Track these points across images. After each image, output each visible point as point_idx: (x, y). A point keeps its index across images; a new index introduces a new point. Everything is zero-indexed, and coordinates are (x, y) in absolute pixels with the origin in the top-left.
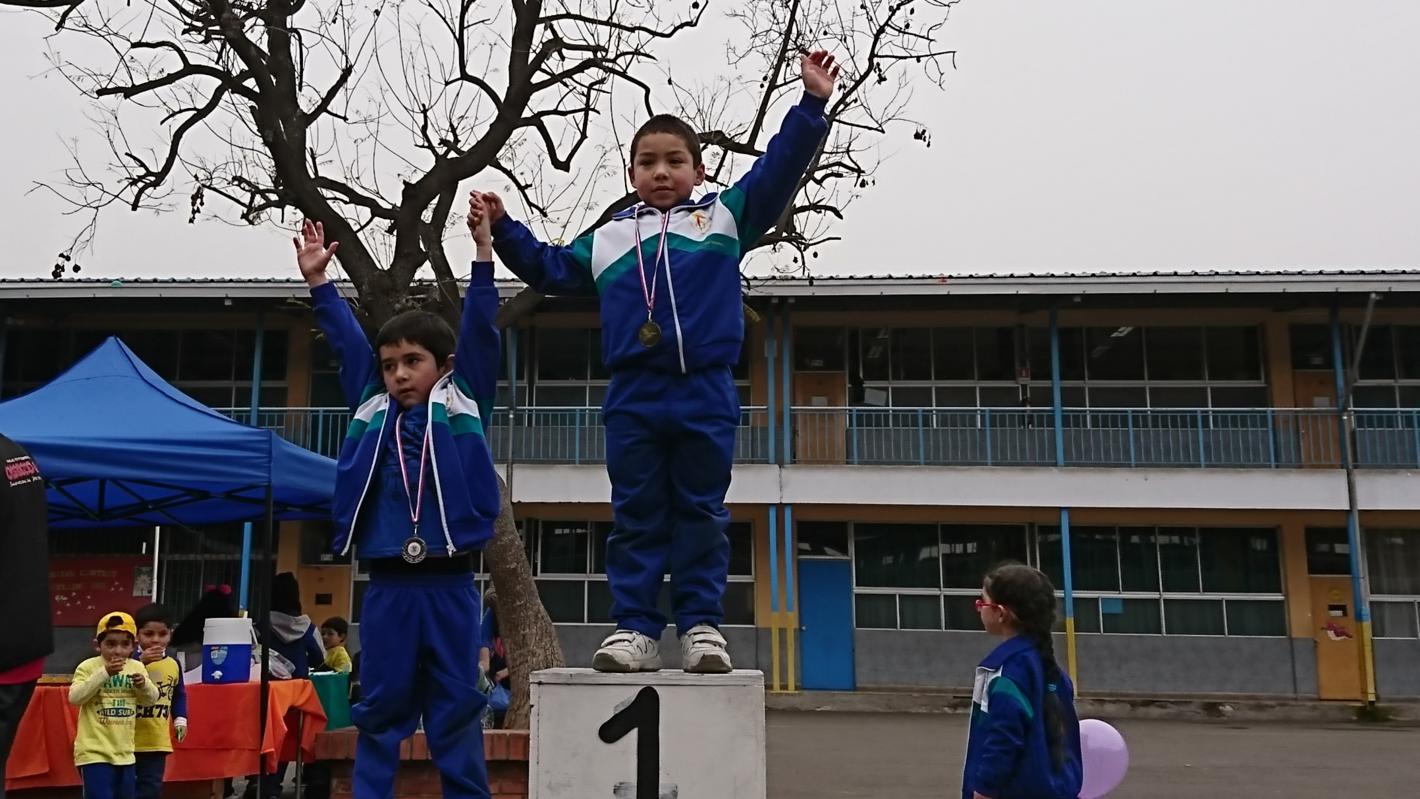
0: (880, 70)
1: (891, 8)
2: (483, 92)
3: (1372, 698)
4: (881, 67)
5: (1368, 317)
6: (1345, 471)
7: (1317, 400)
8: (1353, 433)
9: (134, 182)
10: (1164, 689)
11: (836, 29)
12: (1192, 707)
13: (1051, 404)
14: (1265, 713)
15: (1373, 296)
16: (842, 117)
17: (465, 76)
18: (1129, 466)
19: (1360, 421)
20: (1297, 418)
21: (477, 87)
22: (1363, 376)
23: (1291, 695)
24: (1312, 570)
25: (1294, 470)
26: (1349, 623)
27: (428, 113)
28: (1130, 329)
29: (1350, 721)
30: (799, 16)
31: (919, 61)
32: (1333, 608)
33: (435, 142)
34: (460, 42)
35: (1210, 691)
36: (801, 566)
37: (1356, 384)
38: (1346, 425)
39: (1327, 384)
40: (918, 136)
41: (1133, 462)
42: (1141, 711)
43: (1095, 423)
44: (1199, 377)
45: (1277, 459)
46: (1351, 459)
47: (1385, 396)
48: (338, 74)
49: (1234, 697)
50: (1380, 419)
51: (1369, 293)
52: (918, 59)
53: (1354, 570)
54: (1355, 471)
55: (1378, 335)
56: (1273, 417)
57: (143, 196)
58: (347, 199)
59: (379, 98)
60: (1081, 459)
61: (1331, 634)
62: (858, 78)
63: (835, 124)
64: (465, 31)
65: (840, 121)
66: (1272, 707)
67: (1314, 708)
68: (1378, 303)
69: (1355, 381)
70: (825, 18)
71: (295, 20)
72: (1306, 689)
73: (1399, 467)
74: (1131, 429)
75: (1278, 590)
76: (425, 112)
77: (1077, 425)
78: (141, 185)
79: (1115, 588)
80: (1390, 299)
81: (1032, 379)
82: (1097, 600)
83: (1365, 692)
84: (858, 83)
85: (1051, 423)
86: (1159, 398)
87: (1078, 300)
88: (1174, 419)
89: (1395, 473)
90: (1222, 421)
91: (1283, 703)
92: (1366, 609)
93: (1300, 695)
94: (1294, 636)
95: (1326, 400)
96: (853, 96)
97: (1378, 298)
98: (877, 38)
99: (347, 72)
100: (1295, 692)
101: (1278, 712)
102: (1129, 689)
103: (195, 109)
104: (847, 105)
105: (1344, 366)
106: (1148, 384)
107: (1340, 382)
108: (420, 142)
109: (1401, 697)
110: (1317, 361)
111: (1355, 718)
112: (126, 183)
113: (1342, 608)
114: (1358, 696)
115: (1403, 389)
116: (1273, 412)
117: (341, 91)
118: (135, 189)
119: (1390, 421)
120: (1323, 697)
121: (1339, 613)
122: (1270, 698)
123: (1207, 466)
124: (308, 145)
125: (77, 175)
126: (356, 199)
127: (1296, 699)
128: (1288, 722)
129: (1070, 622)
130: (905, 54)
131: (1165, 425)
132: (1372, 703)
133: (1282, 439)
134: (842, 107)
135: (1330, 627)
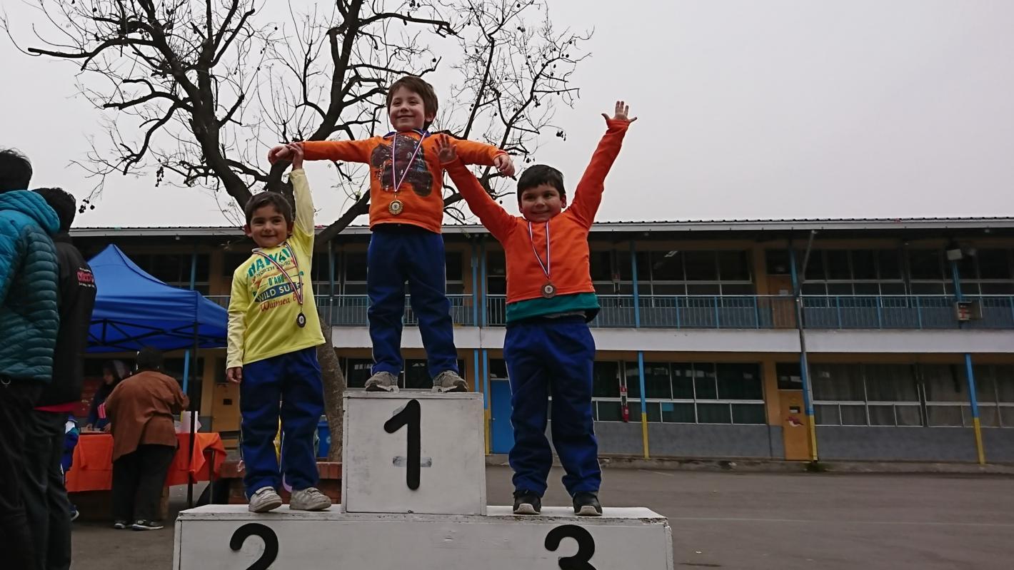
0: (537, 100)
1: (543, 65)
2: (317, 112)
3: (815, 458)
4: (537, 98)
5: (810, 245)
6: (798, 331)
7: (781, 291)
8: (802, 310)
9: (125, 159)
10: (698, 454)
11: (513, 77)
12: (714, 464)
13: (632, 293)
14: (754, 466)
15: (813, 232)
16: (517, 125)
17: (306, 103)
18: (677, 327)
19: (806, 302)
20: (770, 302)
21: (314, 109)
22: (807, 278)
23: (769, 457)
24: (779, 388)
25: (769, 330)
26: (802, 417)
27: (287, 125)
28: (676, 252)
29: (804, 472)
30: (491, 70)
31: (558, 94)
32: (792, 408)
33: (290, 139)
34: (304, 84)
35: (724, 455)
36: (492, 383)
37: (804, 283)
38: (798, 304)
39: (788, 283)
40: (559, 135)
41: (679, 325)
42: (685, 466)
43: (657, 305)
44: (715, 279)
45: (759, 324)
46: (801, 324)
47: (820, 289)
48: (237, 99)
49: (737, 459)
50: (817, 301)
51: (811, 230)
52: (558, 93)
53: (805, 387)
54: (804, 331)
55: (816, 255)
56: (757, 300)
57: (130, 168)
58: (242, 171)
59: (259, 116)
60: (649, 324)
61: (791, 423)
62: (524, 103)
63: (512, 129)
64: (307, 78)
65: (514, 127)
66: (759, 463)
67: (782, 464)
68: (816, 236)
69: (803, 281)
70: (506, 71)
71: (214, 70)
72: (778, 454)
73: (828, 328)
74: (678, 308)
75: (760, 398)
76: (284, 124)
77: (647, 306)
78: (128, 161)
79: (669, 397)
80: (823, 234)
81: (622, 279)
82: (658, 404)
83: (812, 456)
84: (524, 106)
85: (633, 304)
86: (692, 289)
87: (647, 234)
88: (701, 302)
89: (826, 332)
90: (728, 302)
91: (765, 461)
92: (811, 408)
93: (774, 457)
94: (770, 424)
95: (786, 291)
96: (522, 113)
97: (816, 233)
98: (535, 81)
99: (242, 98)
100: (771, 455)
101: (763, 466)
102: (678, 454)
103: (158, 119)
104: (518, 118)
105: (797, 273)
106: (686, 283)
107: (795, 280)
108: (282, 140)
109: (831, 458)
110: (781, 269)
111: (806, 470)
112: (120, 160)
113: (798, 408)
114: (807, 458)
115: (829, 285)
116: (757, 297)
117: (239, 108)
118: (125, 163)
119: (823, 302)
120: (788, 458)
121: (796, 411)
122: (759, 459)
123: (720, 328)
124: (220, 141)
125: (93, 156)
126: (247, 171)
127: (771, 460)
128: (767, 472)
129: (644, 415)
130: (551, 90)
131: (696, 306)
132: (815, 461)
133: (762, 312)
134: (515, 119)
135: (791, 419)
